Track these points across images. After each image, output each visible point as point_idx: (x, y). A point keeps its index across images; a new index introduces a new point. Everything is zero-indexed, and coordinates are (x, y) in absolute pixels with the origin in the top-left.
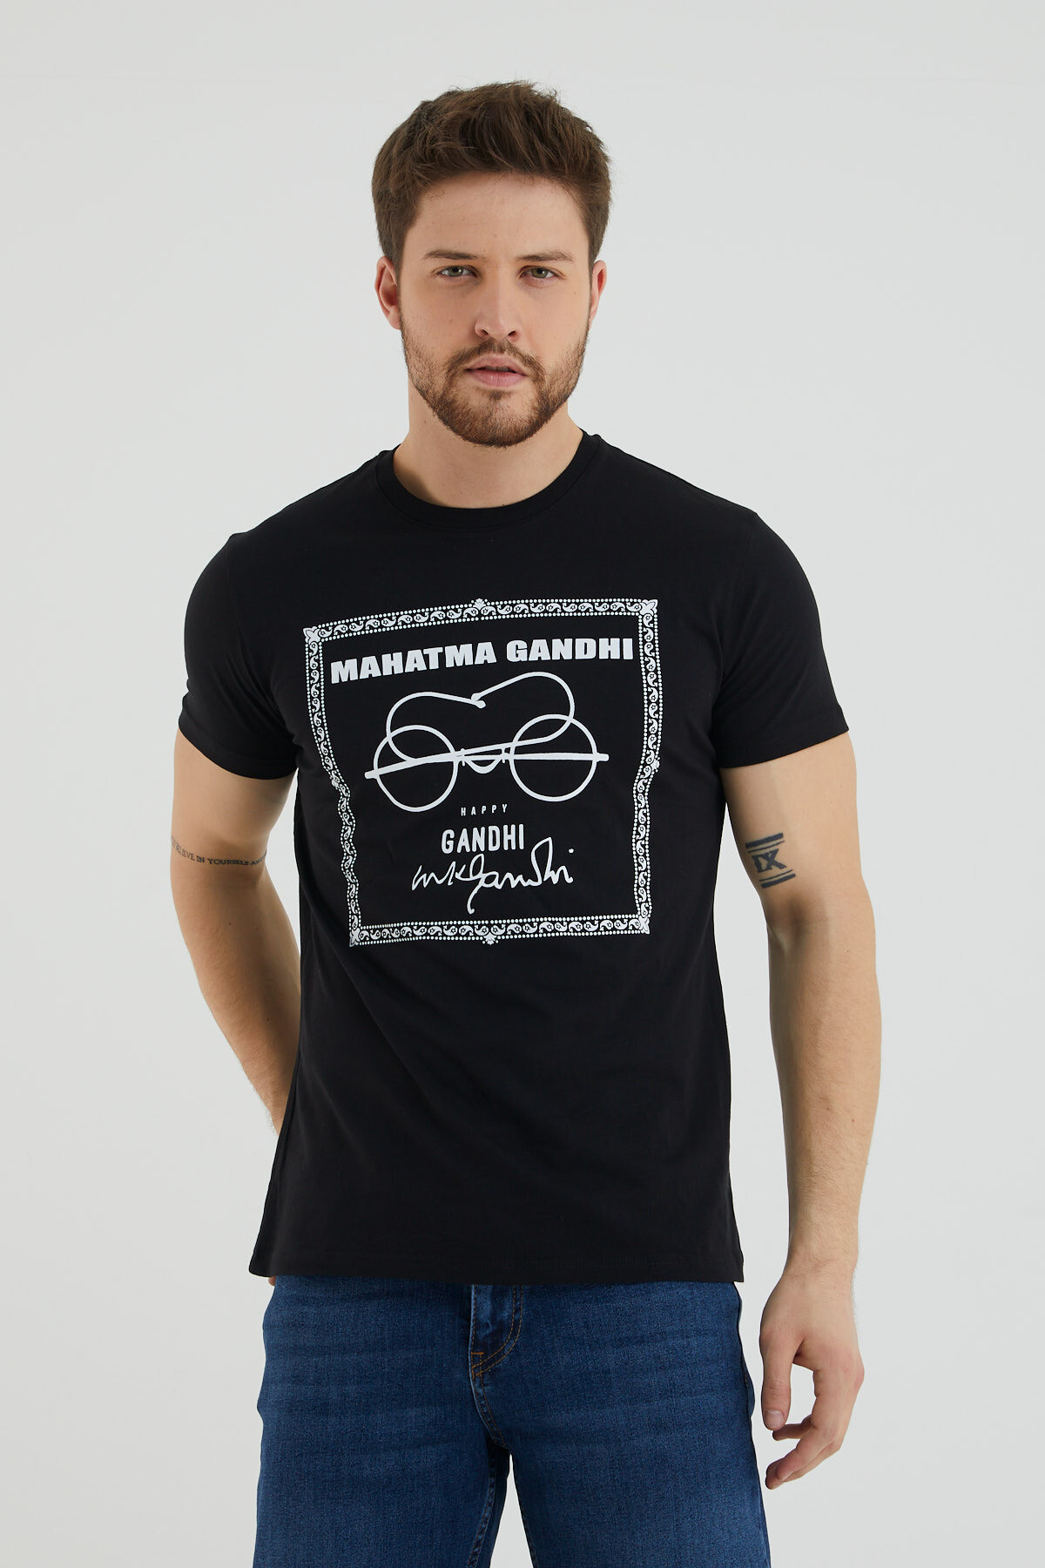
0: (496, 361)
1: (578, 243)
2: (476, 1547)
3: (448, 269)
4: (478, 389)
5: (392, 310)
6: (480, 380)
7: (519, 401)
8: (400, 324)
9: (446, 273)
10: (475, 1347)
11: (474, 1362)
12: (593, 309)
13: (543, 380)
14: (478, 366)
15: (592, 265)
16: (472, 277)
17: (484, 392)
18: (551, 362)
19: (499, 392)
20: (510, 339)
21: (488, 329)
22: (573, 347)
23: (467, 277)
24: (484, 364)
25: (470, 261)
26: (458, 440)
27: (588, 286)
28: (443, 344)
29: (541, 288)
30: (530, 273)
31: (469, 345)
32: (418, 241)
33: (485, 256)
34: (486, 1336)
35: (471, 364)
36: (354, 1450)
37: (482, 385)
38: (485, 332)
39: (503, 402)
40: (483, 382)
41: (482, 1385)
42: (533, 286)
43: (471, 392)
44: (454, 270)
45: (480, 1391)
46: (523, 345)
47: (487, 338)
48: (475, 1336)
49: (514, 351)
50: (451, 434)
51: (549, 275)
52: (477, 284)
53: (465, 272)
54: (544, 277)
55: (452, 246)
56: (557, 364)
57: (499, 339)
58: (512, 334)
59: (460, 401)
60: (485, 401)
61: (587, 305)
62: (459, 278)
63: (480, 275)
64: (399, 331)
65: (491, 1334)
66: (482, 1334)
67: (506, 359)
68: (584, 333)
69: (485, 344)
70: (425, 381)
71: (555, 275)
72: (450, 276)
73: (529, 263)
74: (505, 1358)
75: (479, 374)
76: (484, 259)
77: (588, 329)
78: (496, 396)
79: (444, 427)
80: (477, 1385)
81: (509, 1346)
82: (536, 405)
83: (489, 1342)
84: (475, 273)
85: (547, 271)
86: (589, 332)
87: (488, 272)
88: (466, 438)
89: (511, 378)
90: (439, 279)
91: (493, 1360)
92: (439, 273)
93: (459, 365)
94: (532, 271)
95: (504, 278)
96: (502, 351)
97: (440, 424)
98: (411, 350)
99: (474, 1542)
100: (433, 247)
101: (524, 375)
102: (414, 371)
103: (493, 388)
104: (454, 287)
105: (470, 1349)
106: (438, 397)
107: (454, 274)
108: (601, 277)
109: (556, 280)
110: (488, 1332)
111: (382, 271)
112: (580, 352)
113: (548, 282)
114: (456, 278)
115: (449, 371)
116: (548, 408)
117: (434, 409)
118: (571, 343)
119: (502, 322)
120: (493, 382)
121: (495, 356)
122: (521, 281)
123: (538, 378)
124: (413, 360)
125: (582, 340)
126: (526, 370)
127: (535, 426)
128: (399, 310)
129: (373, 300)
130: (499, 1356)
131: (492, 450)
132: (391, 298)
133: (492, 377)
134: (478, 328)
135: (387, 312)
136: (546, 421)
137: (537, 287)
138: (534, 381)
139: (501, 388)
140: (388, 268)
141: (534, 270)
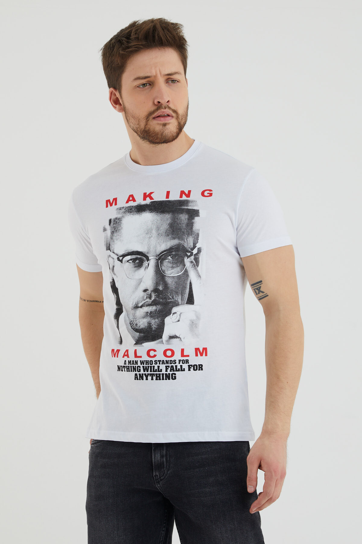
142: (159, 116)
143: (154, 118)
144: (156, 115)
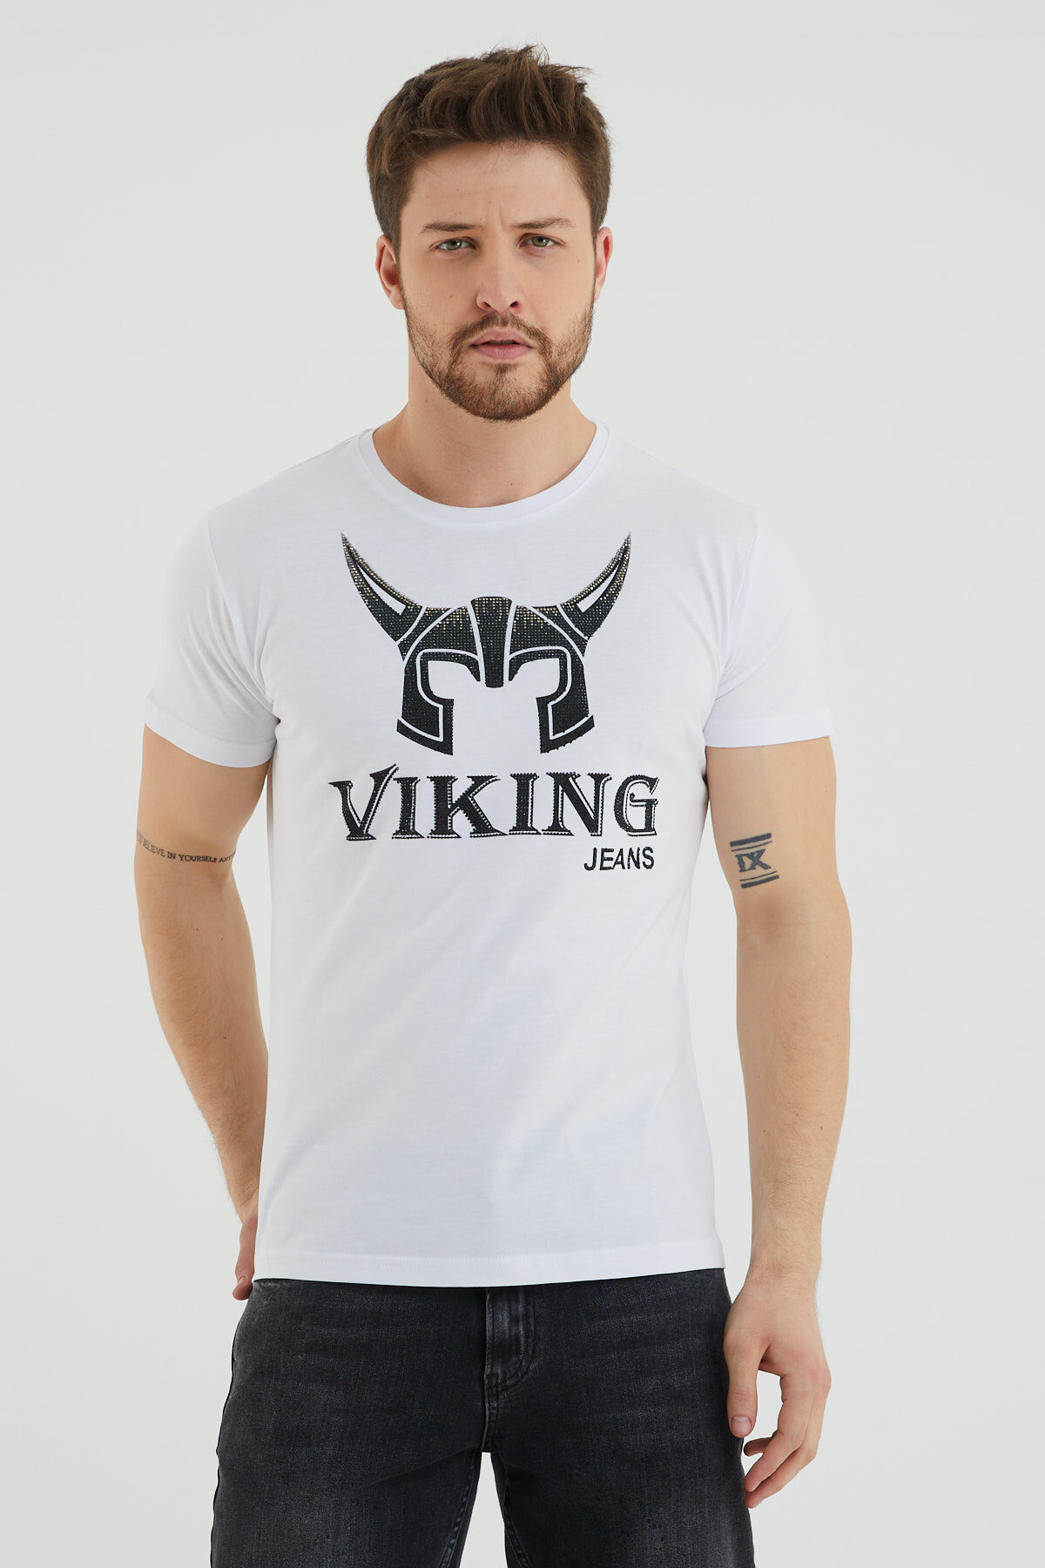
142: (488, 344)
143: (474, 346)
144: (479, 340)
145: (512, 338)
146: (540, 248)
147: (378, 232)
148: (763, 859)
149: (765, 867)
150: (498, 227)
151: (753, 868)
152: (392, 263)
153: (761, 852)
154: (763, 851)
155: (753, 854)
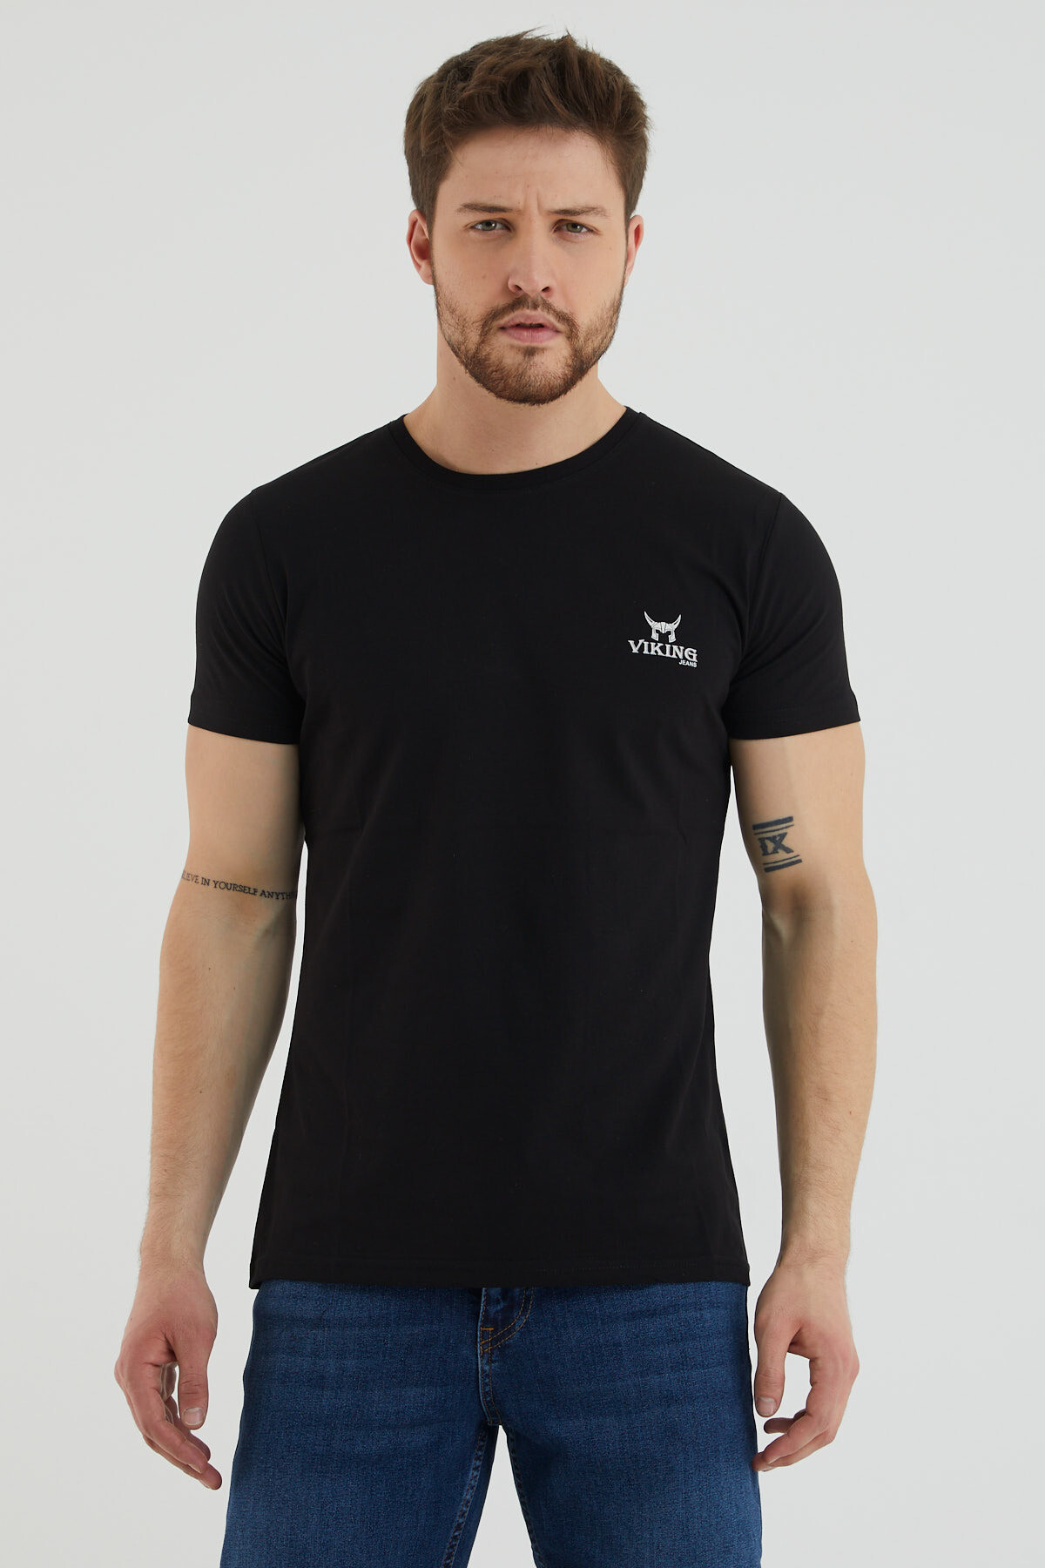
0: (528, 317)
1: (613, 199)
2: (457, 1530)
3: (481, 223)
4: (512, 347)
5: (423, 264)
6: (513, 337)
7: (553, 358)
8: (433, 279)
9: (480, 227)
10: (485, 1323)
11: (483, 1337)
12: (628, 267)
13: (577, 335)
14: (512, 323)
15: (628, 221)
16: (505, 232)
17: (519, 349)
18: (586, 318)
19: (534, 348)
20: (544, 295)
21: (521, 284)
22: (608, 304)
23: (500, 232)
24: (517, 321)
25: (504, 213)
26: (491, 397)
27: (625, 241)
28: (476, 300)
29: (575, 242)
30: (565, 228)
31: (501, 302)
32: (451, 193)
33: (521, 208)
34: (497, 1312)
35: (506, 320)
36: (347, 1425)
37: (516, 343)
38: (518, 288)
39: (537, 359)
40: (519, 339)
41: (490, 1362)
42: (568, 241)
43: (504, 349)
44: (488, 224)
45: (487, 1368)
46: (557, 301)
47: (521, 293)
48: (486, 1311)
49: (548, 307)
50: (484, 392)
51: (584, 230)
52: (511, 238)
53: (498, 226)
54: (579, 232)
55: (486, 199)
56: (591, 321)
57: (532, 295)
58: (546, 289)
59: (493, 358)
60: (519, 358)
61: (623, 260)
62: (492, 232)
63: (514, 230)
64: (432, 287)
65: (502, 1309)
66: (492, 1310)
67: (540, 315)
68: (620, 288)
69: (518, 299)
70: (457, 337)
71: (591, 230)
72: (484, 230)
73: (561, 217)
74: (516, 1334)
75: (512, 331)
76: (520, 212)
77: (623, 286)
78: (530, 352)
79: (477, 384)
80: (485, 1362)
81: (520, 1321)
82: (570, 362)
83: (500, 1318)
84: (508, 227)
85: (582, 226)
86: (625, 288)
87: (522, 224)
88: (499, 395)
89: (542, 334)
90: (472, 233)
91: (503, 1335)
92: (473, 227)
93: (491, 321)
94: (567, 225)
95: (538, 233)
96: (535, 307)
97: (472, 381)
98: (443, 306)
99: (455, 1524)
100: (468, 201)
101: (557, 331)
102: (445, 326)
103: (527, 344)
104: (488, 241)
105: (479, 1324)
106: (470, 355)
107: (485, 228)
108: (638, 232)
109: (590, 236)
110: (499, 1308)
111: (413, 225)
112: (616, 308)
113: (583, 237)
114: (490, 232)
115: (484, 326)
116: (581, 366)
117: (466, 367)
118: (607, 298)
119: (536, 278)
120: (526, 339)
121: (528, 312)
122: (554, 236)
123: (572, 335)
124: (447, 315)
125: (617, 297)
126: (560, 326)
127: (569, 384)
128: (431, 264)
129: (405, 254)
130: (509, 1332)
131: (525, 408)
132: (423, 252)
133: (525, 333)
134: (511, 283)
135: (418, 266)
136: (581, 378)
137: (572, 242)
138: (568, 338)
139: (534, 344)
140: (420, 222)
141: (567, 224)
145: (541, 321)
146: (573, 234)
147: (411, 206)
148: (786, 842)
149: (788, 850)
150: (534, 210)
151: (775, 851)
152: (424, 238)
153: (783, 836)
154: (786, 834)
155: (775, 837)
